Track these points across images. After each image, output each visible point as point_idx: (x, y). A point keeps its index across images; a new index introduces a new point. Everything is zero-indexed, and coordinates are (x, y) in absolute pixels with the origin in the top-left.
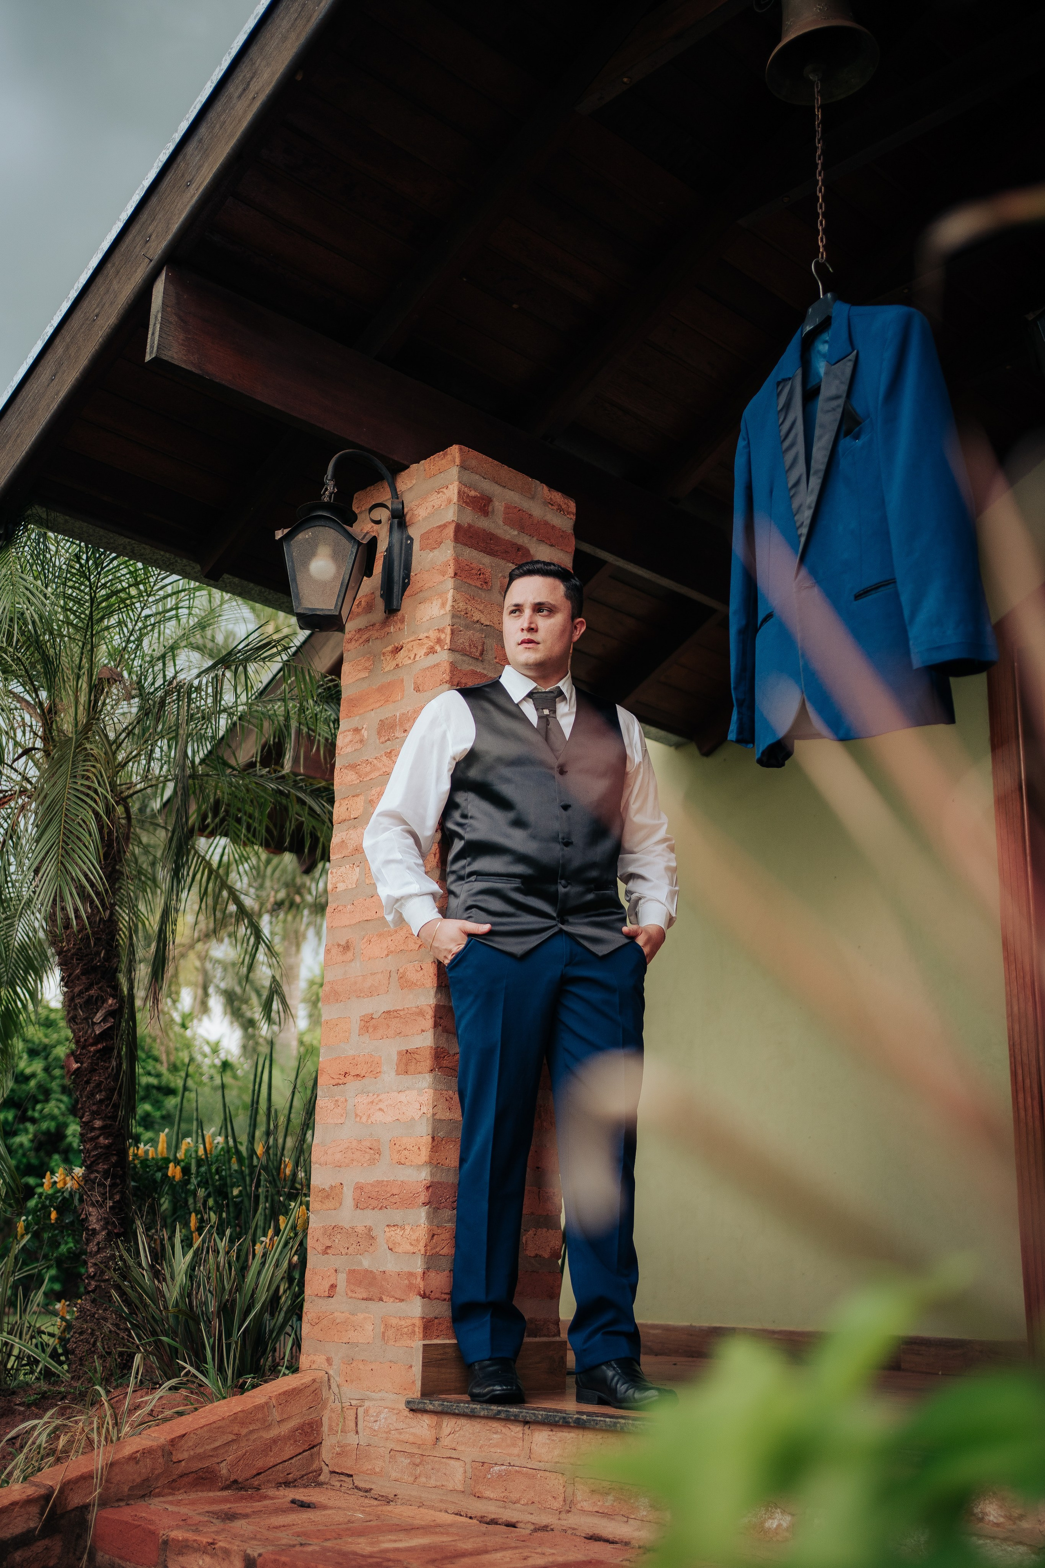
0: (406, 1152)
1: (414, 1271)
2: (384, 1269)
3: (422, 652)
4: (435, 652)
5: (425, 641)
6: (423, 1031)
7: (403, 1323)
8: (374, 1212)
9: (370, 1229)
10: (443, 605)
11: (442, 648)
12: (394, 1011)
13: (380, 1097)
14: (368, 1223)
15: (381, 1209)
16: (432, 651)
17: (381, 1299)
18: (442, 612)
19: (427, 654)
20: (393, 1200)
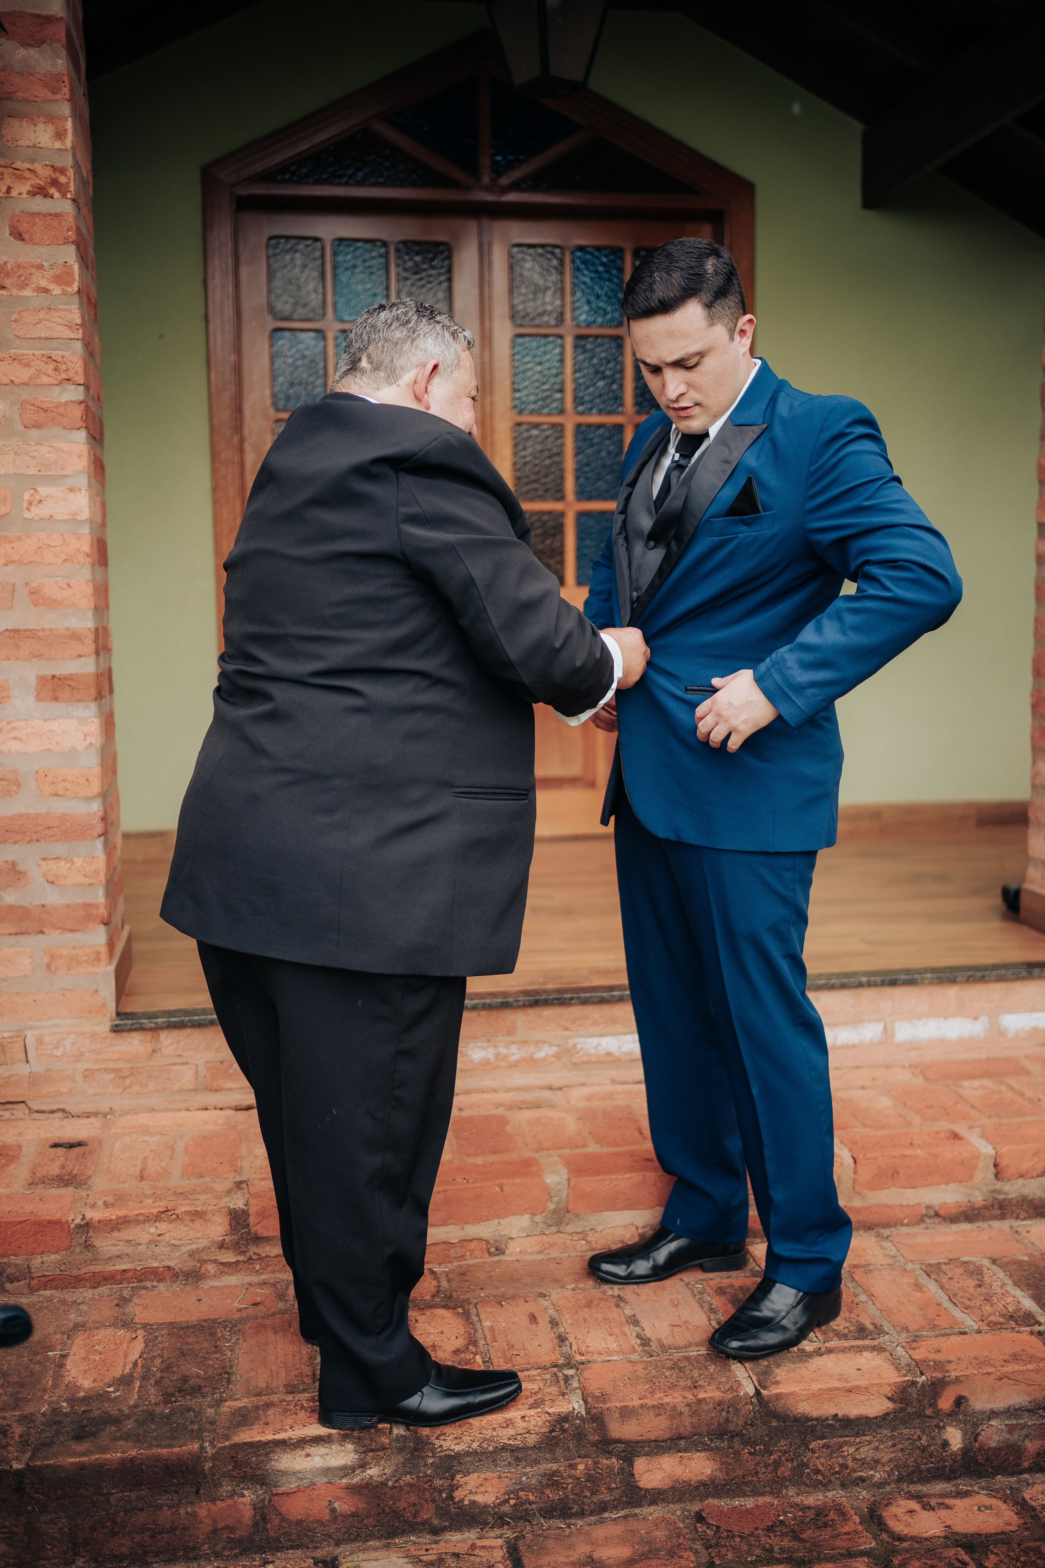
0: (66, 784)
1: (93, 901)
2: (43, 902)
3: (25, 188)
4: (46, 195)
5: (28, 175)
6: (80, 656)
7: (80, 952)
8: (17, 846)
9: (14, 864)
10: (60, 135)
11: (64, 195)
12: (25, 630)
13: (14, 725)
14: (10, 858)
15: (29, 842)
16: (40, 191)
17: (42, 932)
18: (58, 145)
19: (32, 194)
20: (50, 832)
